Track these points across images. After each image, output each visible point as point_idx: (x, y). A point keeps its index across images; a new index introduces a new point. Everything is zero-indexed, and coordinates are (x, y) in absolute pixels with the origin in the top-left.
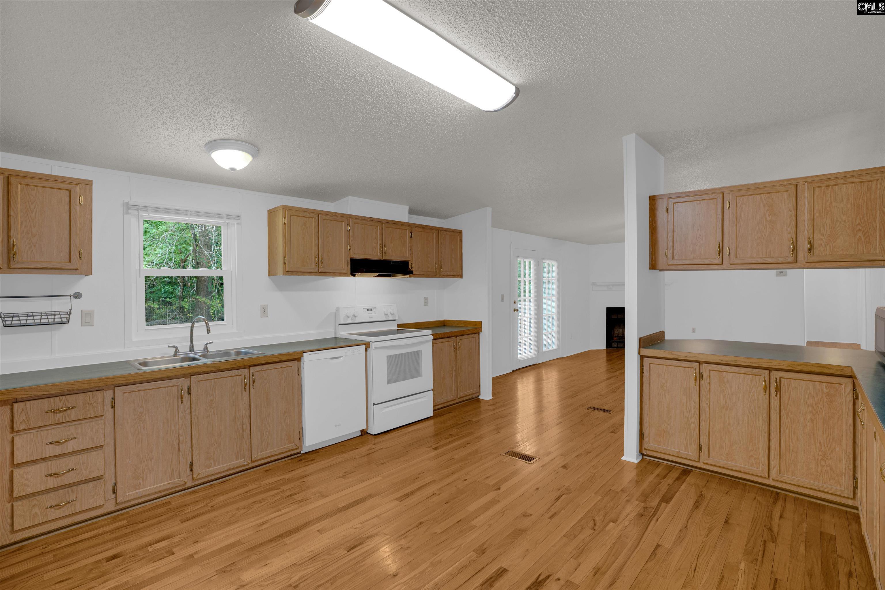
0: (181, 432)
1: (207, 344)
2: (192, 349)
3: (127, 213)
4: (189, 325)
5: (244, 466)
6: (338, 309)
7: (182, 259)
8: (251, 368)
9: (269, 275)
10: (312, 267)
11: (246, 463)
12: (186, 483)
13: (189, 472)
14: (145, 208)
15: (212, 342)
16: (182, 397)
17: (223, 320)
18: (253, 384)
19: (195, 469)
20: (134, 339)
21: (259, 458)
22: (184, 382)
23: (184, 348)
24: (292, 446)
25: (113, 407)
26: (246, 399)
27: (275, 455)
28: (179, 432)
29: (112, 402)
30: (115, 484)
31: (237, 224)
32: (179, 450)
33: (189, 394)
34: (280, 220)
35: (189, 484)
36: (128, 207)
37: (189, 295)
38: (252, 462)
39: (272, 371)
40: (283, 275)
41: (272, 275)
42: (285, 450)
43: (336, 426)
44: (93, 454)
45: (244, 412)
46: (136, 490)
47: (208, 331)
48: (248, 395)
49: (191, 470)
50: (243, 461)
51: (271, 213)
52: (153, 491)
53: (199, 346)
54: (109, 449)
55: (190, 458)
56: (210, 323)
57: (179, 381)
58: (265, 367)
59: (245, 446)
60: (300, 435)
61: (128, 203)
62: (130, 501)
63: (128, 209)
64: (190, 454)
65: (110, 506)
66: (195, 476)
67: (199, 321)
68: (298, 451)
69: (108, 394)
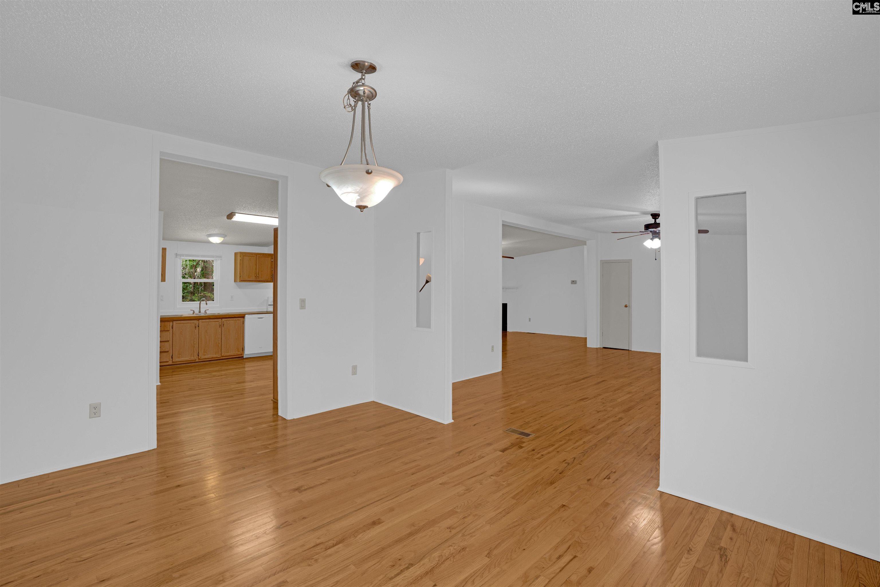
0: (195, 340)
1: (206, 310)
2: (200, 312)
3: (176, 257)
4: (199, 302)
5: (219, 358)
6: (268, 298)
7: (194, 265)
8: (223, 319)
9: (234, 282)
10: (253, 278)
11: (219, 357)
12: (196, 360)
13: (197, 356)
14: (183, 255)
15: (208, 310)
16: (196, 327)
17: (213, 301)
18: (223, 325)
19: (200, 355)
20: (178, 307)
21: (225, 356)
22: (196, 322)
23: (197, 311)
24: (239, 353)
25: (172, 328)
26: (220, 331)
27: (231, 356)
28: (194, 340)
29: (172, 326)
30: (172, 355)
31: (221, 259)
32: (194, 347)
33: (198, 326)
34: (239, 258)
35: (197, 360)
36: (177, 255)
37: (199, 291)
38: (222, 357)
39: (231, 321)
40: (239, 282)
41: (236, 282)
42: (236, 354)
43: (260, 348)
44: (166, 343)
45: (219, 336)
46: (179, 358)
47: (206, 304)
48: (221, 329)
49: (198, 355)
50: (218, 356)
51: (236, 254)
52: (185, 360)
53: (203, 311)
54: (171, 342)
55: (198, 350)
56: (208, 302)
57: (195, 321)
58: (228, 319)
59: (219, 350)
60: (243, 349)
61: (177, 253)
62: (177, 362)
63: (177, 256)
64: (198, 349)
65: (170, 363)
66: (199, 357)
67: (203, 301)
68: (242, 356)
69: (171, 323)
